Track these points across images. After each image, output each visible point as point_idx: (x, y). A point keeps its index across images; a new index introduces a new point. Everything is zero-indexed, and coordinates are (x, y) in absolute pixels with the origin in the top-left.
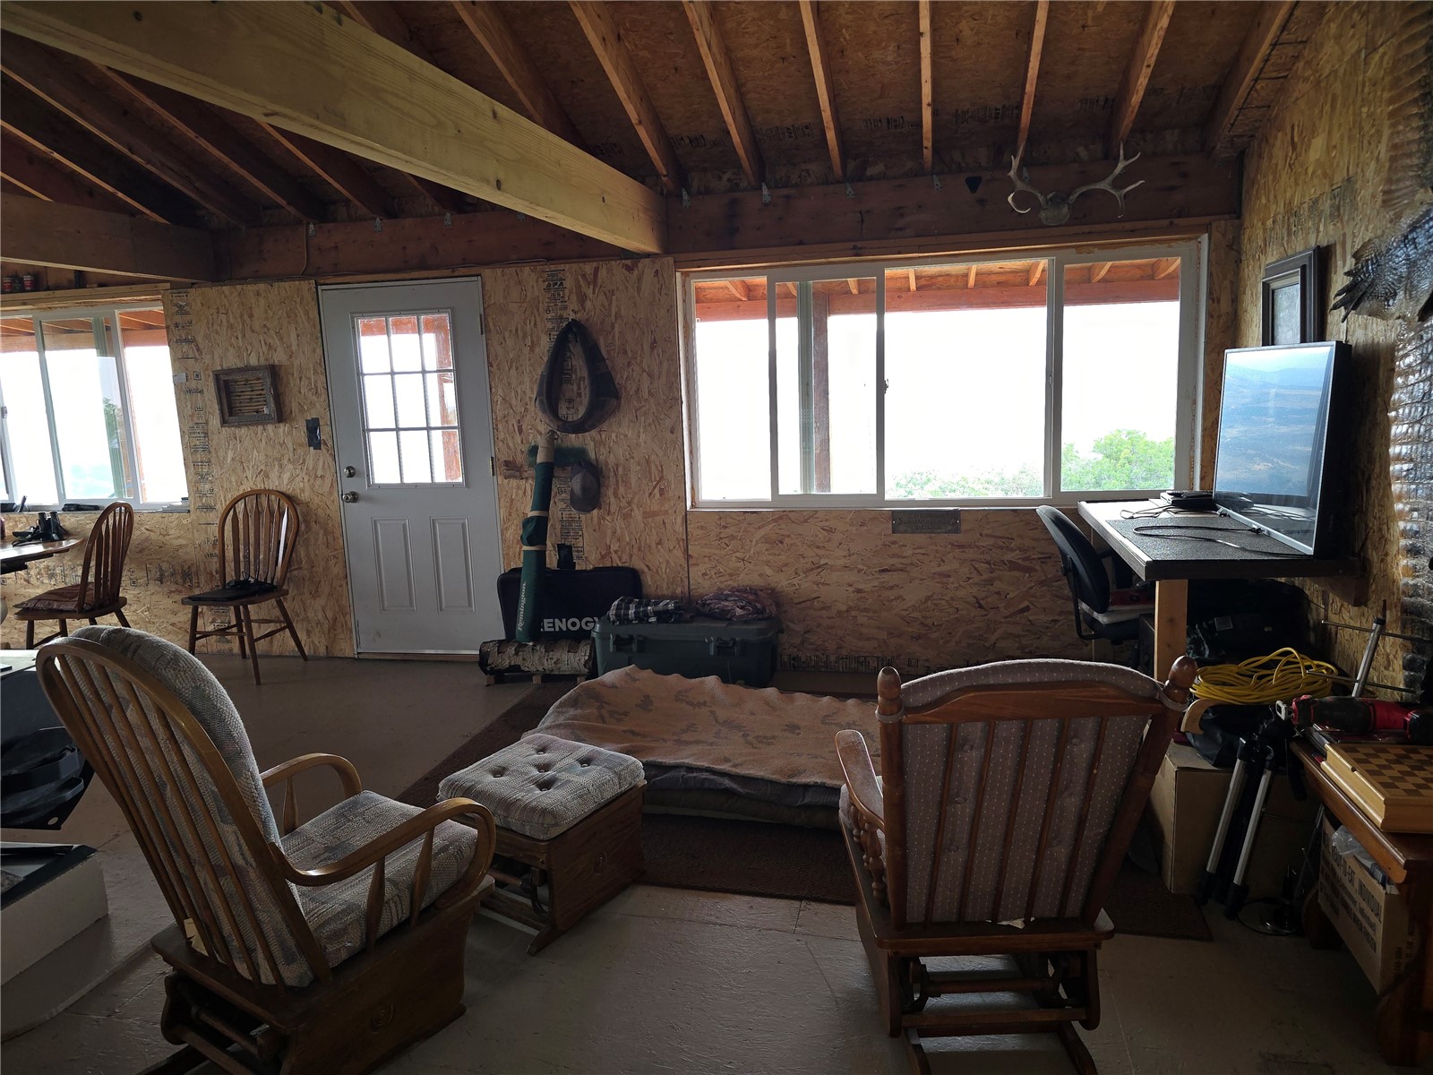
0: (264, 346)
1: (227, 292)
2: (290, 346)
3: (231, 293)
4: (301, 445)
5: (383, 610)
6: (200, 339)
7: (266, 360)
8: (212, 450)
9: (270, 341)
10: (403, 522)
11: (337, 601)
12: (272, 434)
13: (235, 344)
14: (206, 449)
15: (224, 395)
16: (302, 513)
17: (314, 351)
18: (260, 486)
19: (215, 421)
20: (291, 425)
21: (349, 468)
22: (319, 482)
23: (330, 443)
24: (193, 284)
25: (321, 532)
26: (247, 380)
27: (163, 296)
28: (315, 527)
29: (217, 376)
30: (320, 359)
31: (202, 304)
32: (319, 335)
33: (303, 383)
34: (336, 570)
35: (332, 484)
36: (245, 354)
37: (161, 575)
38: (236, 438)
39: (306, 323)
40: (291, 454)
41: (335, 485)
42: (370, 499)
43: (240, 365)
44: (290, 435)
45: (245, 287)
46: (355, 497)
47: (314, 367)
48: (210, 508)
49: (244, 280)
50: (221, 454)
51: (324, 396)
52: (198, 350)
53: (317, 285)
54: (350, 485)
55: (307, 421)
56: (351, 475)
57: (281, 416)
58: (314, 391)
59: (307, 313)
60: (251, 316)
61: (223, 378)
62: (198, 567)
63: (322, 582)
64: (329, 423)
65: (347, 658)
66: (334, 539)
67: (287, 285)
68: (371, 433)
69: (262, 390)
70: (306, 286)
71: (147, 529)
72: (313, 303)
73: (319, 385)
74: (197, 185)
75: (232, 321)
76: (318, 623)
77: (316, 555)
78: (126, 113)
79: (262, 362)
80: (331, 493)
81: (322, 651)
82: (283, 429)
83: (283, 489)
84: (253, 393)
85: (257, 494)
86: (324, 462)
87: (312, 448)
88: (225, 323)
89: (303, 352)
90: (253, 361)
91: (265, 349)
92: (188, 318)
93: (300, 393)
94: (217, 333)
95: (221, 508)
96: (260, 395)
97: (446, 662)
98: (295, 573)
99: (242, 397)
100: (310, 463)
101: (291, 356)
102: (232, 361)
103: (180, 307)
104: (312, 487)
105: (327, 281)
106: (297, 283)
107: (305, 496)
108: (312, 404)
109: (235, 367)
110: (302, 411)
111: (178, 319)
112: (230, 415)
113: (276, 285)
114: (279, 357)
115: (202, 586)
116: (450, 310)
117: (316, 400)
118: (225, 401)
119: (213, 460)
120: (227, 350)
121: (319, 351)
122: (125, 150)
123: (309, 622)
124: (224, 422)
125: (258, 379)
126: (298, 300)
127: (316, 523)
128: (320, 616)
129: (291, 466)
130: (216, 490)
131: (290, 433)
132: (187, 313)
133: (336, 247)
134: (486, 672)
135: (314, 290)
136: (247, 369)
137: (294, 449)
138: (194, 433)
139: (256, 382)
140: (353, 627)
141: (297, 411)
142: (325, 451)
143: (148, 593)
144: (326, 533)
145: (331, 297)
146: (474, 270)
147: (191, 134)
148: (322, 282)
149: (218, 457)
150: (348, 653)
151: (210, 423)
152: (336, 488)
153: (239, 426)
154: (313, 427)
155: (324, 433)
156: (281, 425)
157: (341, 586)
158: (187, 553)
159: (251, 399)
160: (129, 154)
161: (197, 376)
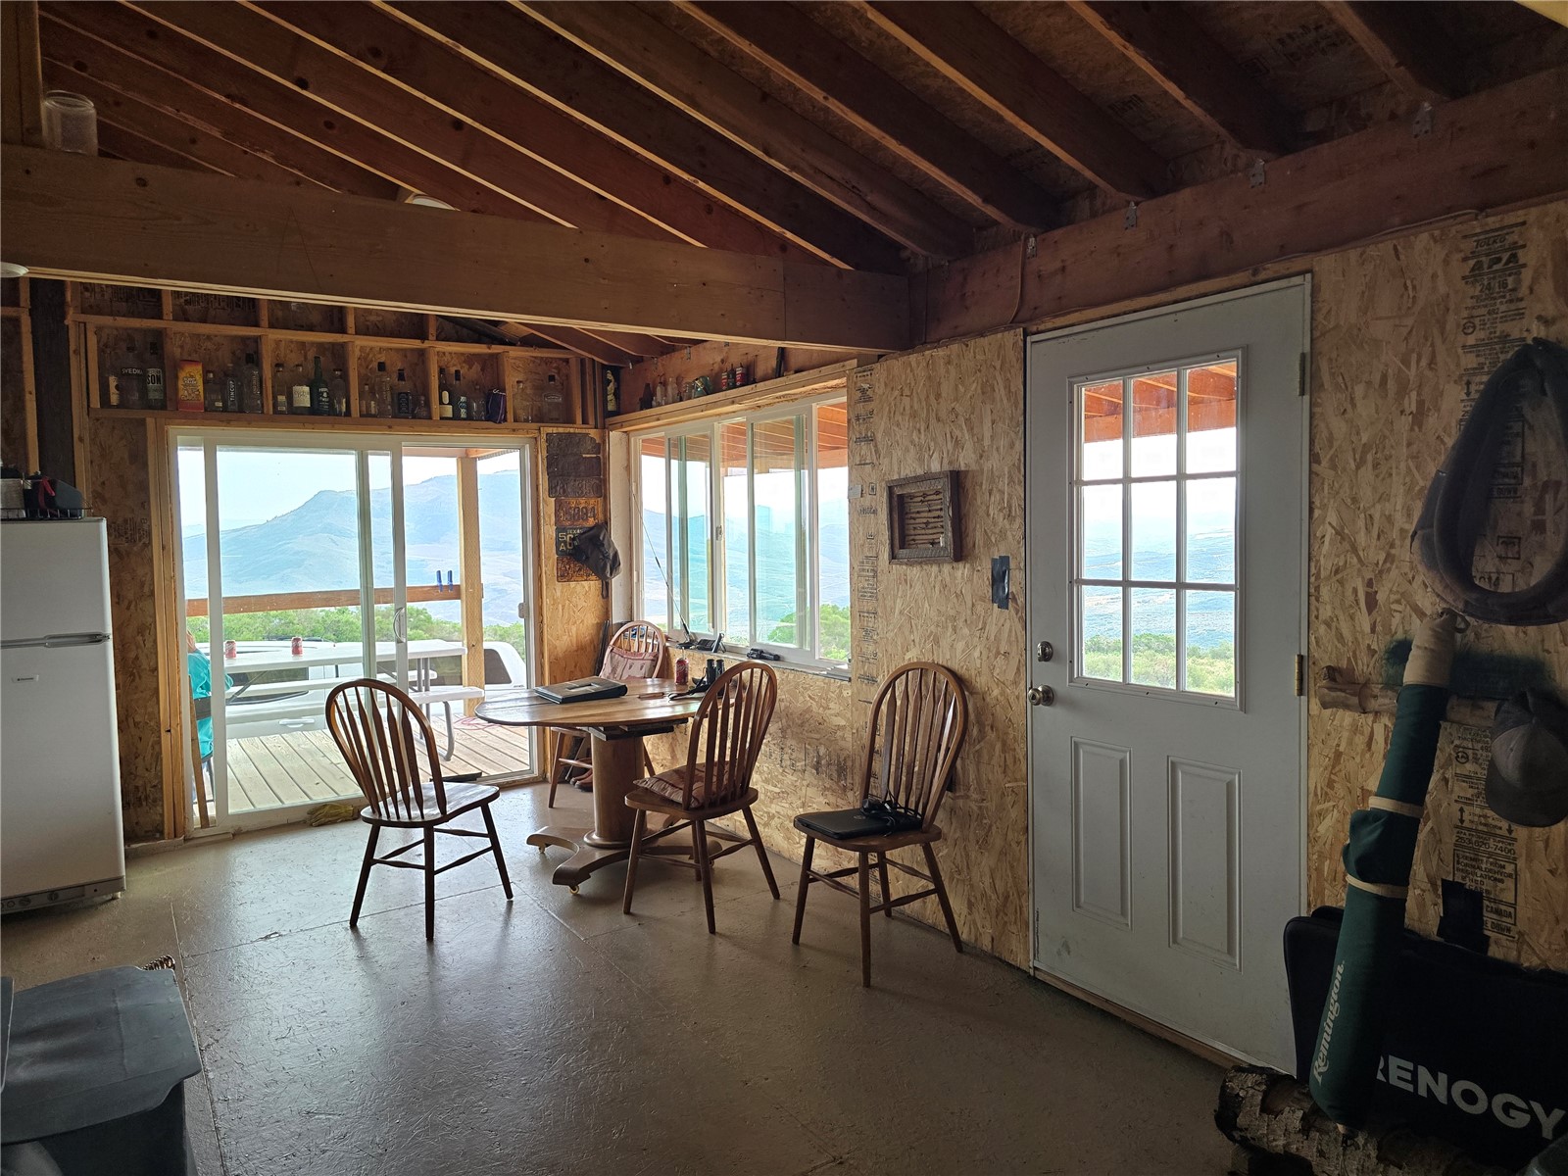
0: (949, 443)
1: (914, 364)
2: (980, 440)
3: (918, 364)
4: (982, 599)
5: (1078, 906)
6: (879, 436)
7: (950, 463)
8: (880, 597)
9: (957, 433)
10: (1120, 756)
11: (1012, 867)
12: (948, 579)
13: (917, 440)
14: (874, 596)
15: (896, 517)
16: (976, 708)
17: (1012, 446)
18: (927, 658)
19: (885, 555)
20: (972, 565)
21: (1045, 645)
22: (1000, 661)
23: (1021, 600)
24: (880, 356)
25: (998, 746)
26: (925, 495)
27: (848, 380)
28: (991, 735)
29: (890, 489)
30: (1019, 460)
31: (886, 385)
32: (1022, 419)
33: (993, 498)
34: (1014, 813)
35: (1018, 669)
36: (926, 456)
37: (818, 762)
38: (906, 581)
39: (1005, 401)
40: (969, 612)
41: (1022, 669)
42: (1072, 704)
43: (920, 472)
44: (969, 579)
45: (935, 352)
46: (1048, 697)
47: (1009, 472)
48: (872, 680)
49: (937, 343)
50: (889, 603)
51: (1019, 521)
52: (877, 451)
53: (1026, 334)
54: (1045, 676)
55: (994, 561)
56: (1046, 656)
57: (960, 552)
58: (1006, 511)
59: (1008, 388)
60: (938, 396)
61: (898, 491)
62: (853, 761)
63: (994, 828)
64: (1022, 565)
65: (1019, 969)
66: (1015, 762)
67: (984, 341)
68: (1084, 587)
69: (941, 509)
70: (1011, 338)
71: (810, 696)
72: (1019, 366)
73: (1015, 503)
74: (869, 198)
75: (916, 407)
76: (984, 895)
77: (989, 781)
78: (765, 96)
79: (946, 468)
80: (1015, 683)
81: (986, 944)
82: (962, 571)
83: (955, 667)
84: (930, 515)
85: (923, 670)
86: (1010, 631)
87: (996, 605)
88: (908, 411)
89: (998, 449)
90: (935, 467)
91: (950, 446)
92: (871, 406)
93: (988, 515)
94: (898, 425)
95: (882, 681)
96: (938, 517)
97: (1176, 1046)
98: (961, 802)
99: (918, 521)
100: (992, 630)
101: (981, 456)
102: (911, 468)
103: (864, 391)
104: (992, 669)
105: (1042, 327)
106: (999, 335)
107: (981, 682)
108: (1003, 534)
109: (913, 475)
110: (988, 544)
111: (861, 409)
112: (900, 548)
113: (972, 343)
114: (966, 460)
115: (855, 789)
116: (1239, 353)
117: (1008, 527)
118: (896, 525)
119: (879, 610)
120: (907, 450)
121: (1019, 446)
122: (759, 153)
123: (972, 886)
124: (893, 556)
125: (937, 493)
126: (998, 365)
127: (992, 728)
128: (987, 880)
129: (966, 631)
130: (880, 655)
131: (970, 580)
132: (870, 399)
133: (1063, 269)
134: (1231, 1138)
135: (1021, 344)
136: (927, 477)
137: (973, 605)
138: (864, 570)
139: (935, 497)
140: (1031, 922)
141: (982, 544)
142: (1013, 612)
143: (805, 783)
144: (1005, 748)
145: (1045, 352)
146: (1299, 264)
147: (818, 95)
148: (1034, 329)
149: (885, 608)
150: (1019, 960)
151: (880, 557)
152: (1023, 676)
153: (910, 564)
154: (999, 574)
155: (1013, 585)
156: (961, 565)
157: (1018, 843)
158: (843, 738)
159: (927, 523)
160: (766, 159)
161: (873, 489)
